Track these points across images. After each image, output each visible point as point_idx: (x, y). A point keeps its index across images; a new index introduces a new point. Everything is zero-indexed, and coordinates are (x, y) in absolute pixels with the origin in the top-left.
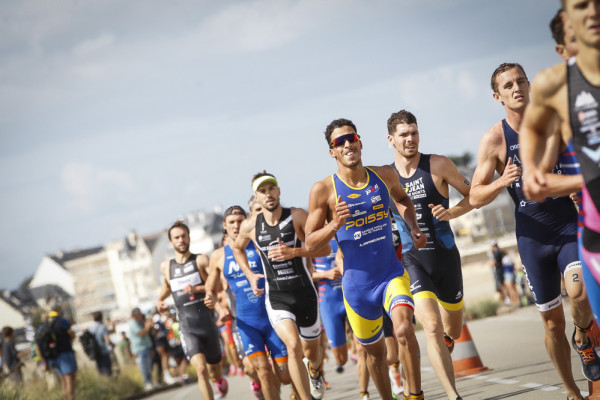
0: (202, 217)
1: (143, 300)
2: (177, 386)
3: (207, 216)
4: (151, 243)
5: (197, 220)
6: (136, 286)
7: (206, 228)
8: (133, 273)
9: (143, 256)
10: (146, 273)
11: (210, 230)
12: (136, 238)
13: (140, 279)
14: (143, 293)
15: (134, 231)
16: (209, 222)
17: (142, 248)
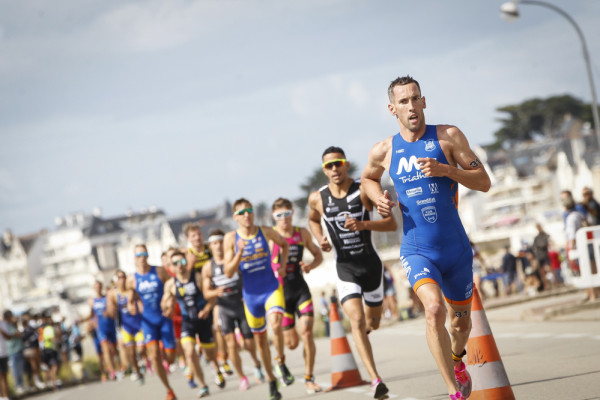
0: (80, 219)
1: (16, 302)
2: (49, 390)
3: (86, 218)
4: (27, 244)
5: (75, 222)
6: (10, 287)
7: (84, 231)
8: (8, 274)
9: (18, 257)
10: (21, 274)
11: (88, 232)
12: (12, 239)
13: (14, 280)
14: (17, 295)
15: (10, 232)
16: (88, 224)
17: (17, 249)
